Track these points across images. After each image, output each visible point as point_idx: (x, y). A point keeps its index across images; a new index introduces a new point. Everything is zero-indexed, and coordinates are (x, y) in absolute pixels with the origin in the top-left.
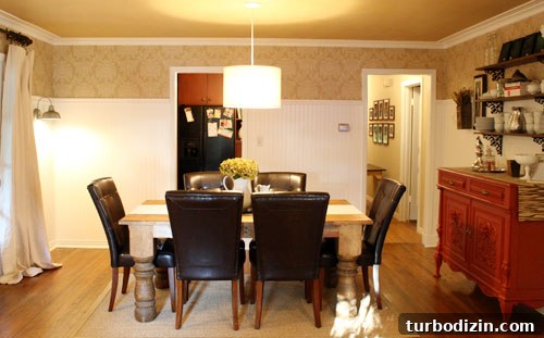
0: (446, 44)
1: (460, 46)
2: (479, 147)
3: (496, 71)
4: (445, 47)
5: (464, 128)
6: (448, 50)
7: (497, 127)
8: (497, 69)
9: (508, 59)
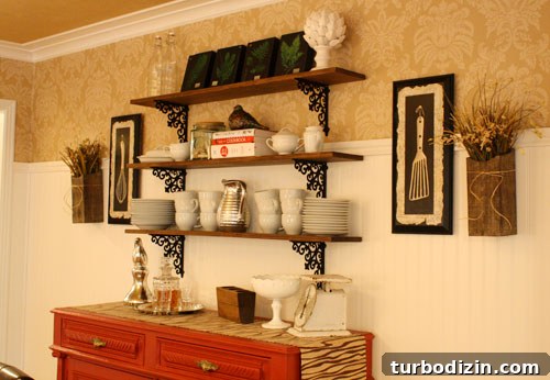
0: (38, 53)
1: (71, 58)
2: (140, 261)
3: (175, 107)
4: (35, 58)
5: (88, 220)
6: (40, 65)
7: (183, 219)
8: (177, 105)
9: (207, 84)
